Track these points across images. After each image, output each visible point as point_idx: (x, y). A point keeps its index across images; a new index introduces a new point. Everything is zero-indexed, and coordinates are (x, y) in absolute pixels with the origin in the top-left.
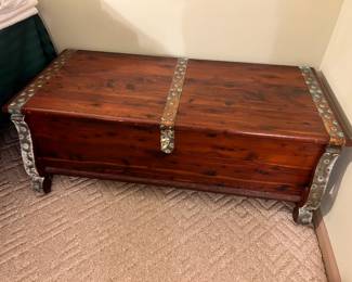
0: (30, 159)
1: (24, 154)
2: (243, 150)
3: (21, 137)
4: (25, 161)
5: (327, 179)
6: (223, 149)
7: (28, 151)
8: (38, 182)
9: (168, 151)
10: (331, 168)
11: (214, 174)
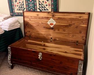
0: (10, 58)
1: (9, 57)
2: (59, 60)
3: (9, 53)
4: (9, 59)
5: (82, 71)
6: (54, 60)
7: (10, 56)
8: (10, 65)
9: (41, 59)
10: (82, 68)
11: (52, 68)
